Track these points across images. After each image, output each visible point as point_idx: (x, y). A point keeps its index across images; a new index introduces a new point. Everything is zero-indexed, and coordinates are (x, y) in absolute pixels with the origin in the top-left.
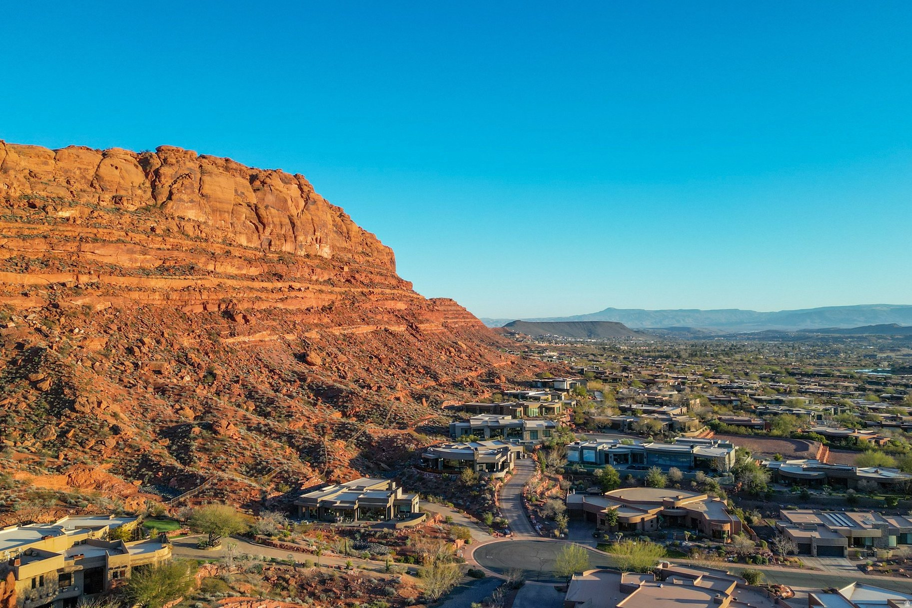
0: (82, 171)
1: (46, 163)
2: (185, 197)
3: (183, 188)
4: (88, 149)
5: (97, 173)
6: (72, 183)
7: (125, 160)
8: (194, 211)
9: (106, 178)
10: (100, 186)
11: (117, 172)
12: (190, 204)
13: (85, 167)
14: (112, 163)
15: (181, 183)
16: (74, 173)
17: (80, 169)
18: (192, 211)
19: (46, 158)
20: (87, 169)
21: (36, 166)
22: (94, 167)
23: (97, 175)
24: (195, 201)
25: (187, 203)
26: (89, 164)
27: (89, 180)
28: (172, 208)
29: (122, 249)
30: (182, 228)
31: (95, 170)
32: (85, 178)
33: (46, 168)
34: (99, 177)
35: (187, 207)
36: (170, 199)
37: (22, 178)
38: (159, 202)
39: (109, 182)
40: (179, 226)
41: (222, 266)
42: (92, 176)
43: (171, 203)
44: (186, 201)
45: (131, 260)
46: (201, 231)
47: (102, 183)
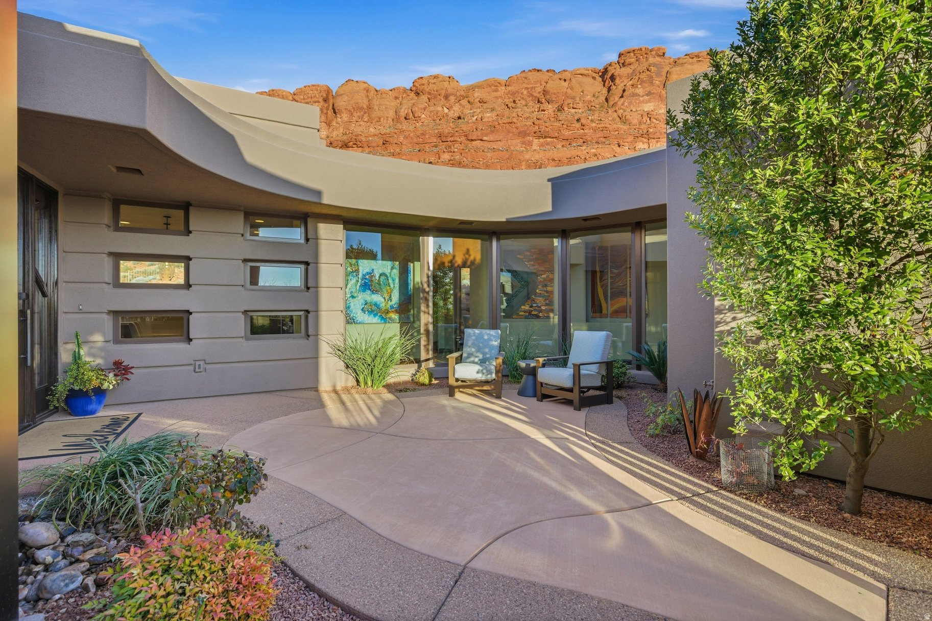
1: (496, 91)
2: (640, 91)
3: (639, 83)
4: (538, 71)
5: (545, 89)
6: (517, 102)
7: (581, 75)
8: (653, 104)
9: (552, 91)
10: (545, 99)
11: (566, 84)
12: (646, 98)
13: (532, 86)
14: (561, 77)
15: (637, 78)
16: (522, 93)
17: (527, 88)
18: (649, 104)
19: (497, 86)
20: (534, 88)
21: (488, 94)
22: (541, 85)
23: (544, 91)
24: (653, 93)
25: (643, 96)
26: (536, 83)
27: (535, 97)
28: (623, 104)
29: (513, 133)
30: (624, 118)
31: (542, 87)
32: (532, 95)
33: (496, 94)
34: (545, 92)
35: (643, 101)
36: (622, 97)
37: (464, 102)
38: (611, 103)
39: (555, 95)
40: (621, 116)
41: (659, 144)
42: (539, 93)
43: (622, 100)
44: (641, 94)
45: (523, 143)
46: (650, 118)
47: (548, 97)
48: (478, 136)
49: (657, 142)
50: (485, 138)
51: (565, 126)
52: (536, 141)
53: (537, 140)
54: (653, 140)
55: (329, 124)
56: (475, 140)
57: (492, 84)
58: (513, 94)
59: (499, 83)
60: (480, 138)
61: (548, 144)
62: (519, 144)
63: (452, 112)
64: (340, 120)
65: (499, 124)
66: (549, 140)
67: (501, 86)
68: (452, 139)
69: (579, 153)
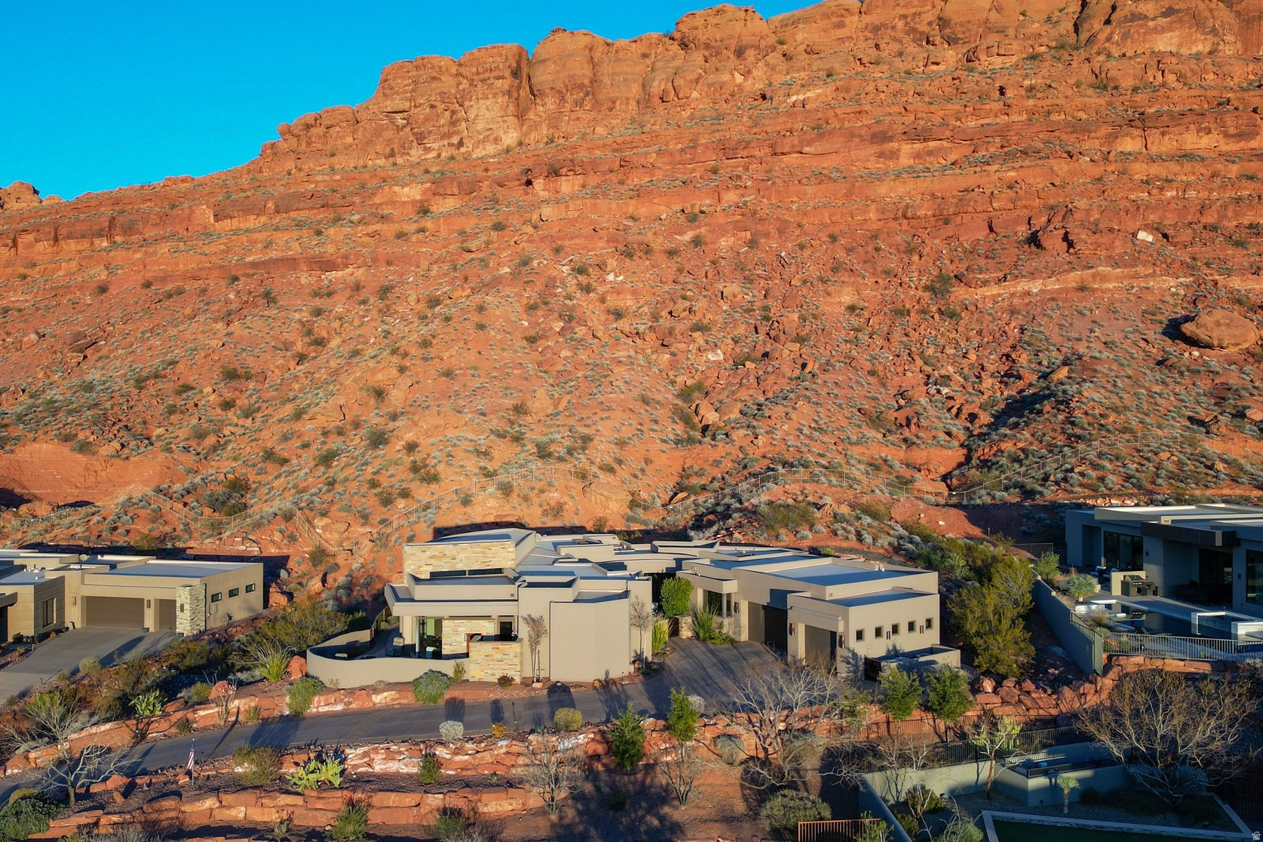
0: (909, 20)
1: (840, 25)
5: (941, 15)
6: (882, 46)
8: (1177, 33)
9: (955, 18)
10: (942, 37)
12: (1162, 21)
13: (914, 10)
16: (893, 28)
17: (905, 17)
18: (1169, 34)
19: (842, 16)
20: (920, 14)
21: (823, 34)
22: (934, 7)
23: (940, 19)
24: (1178, 11)
25: (1154, 19)
27: (922, 33)
28: (1109, 39)
29: (861, 136)
30: (1103, 75)
31: (936, 12)
32: (914, 30)
33: (841, 33)
34: (943, 22)
35: (1155, 28)
36: (1108, 22)
37: (775, 58)
38: (1084, 36)
39: (962, 26)
40: (1097, 72)
41: (1167, 137)
42: (930, 24)
43: (1108, 29)
44: (1151, 14)
45: (881, 155)
46: (1163, 72)
47: (947, 31)
48: (793, 146)
49: (1163, 134)
50: (806, 149)
51: (970, 109)
52: (906, 148)
53: (909, 146)
54: (1154, 131)
55: (521, 116)
56: (789, 153)
57: (833, 13)
58: (876, 29)
59: (847, 10)
60: (798, 149)
61: (930, 153)
62: (872, 158)
63: (750, 81)
64: (541, 108)
65: (836, 115)
66: (932, 144)
67: (851, 14)
68: (745, 153)
69: (983, 181)
